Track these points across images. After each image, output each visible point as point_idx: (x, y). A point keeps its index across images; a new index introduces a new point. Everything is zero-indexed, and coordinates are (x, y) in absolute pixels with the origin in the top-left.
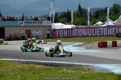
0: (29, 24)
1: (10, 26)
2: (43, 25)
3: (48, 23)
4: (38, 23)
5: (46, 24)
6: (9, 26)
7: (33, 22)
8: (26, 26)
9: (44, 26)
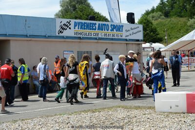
0: (87, 31)
1: (31, 36)
2: (124, 37)
3: (135, 31)
4: (112, 30)
5: (131, 32)
6: (27, 36)
7: (97, 26)
8: (80, 38)
9: (126, 40)
